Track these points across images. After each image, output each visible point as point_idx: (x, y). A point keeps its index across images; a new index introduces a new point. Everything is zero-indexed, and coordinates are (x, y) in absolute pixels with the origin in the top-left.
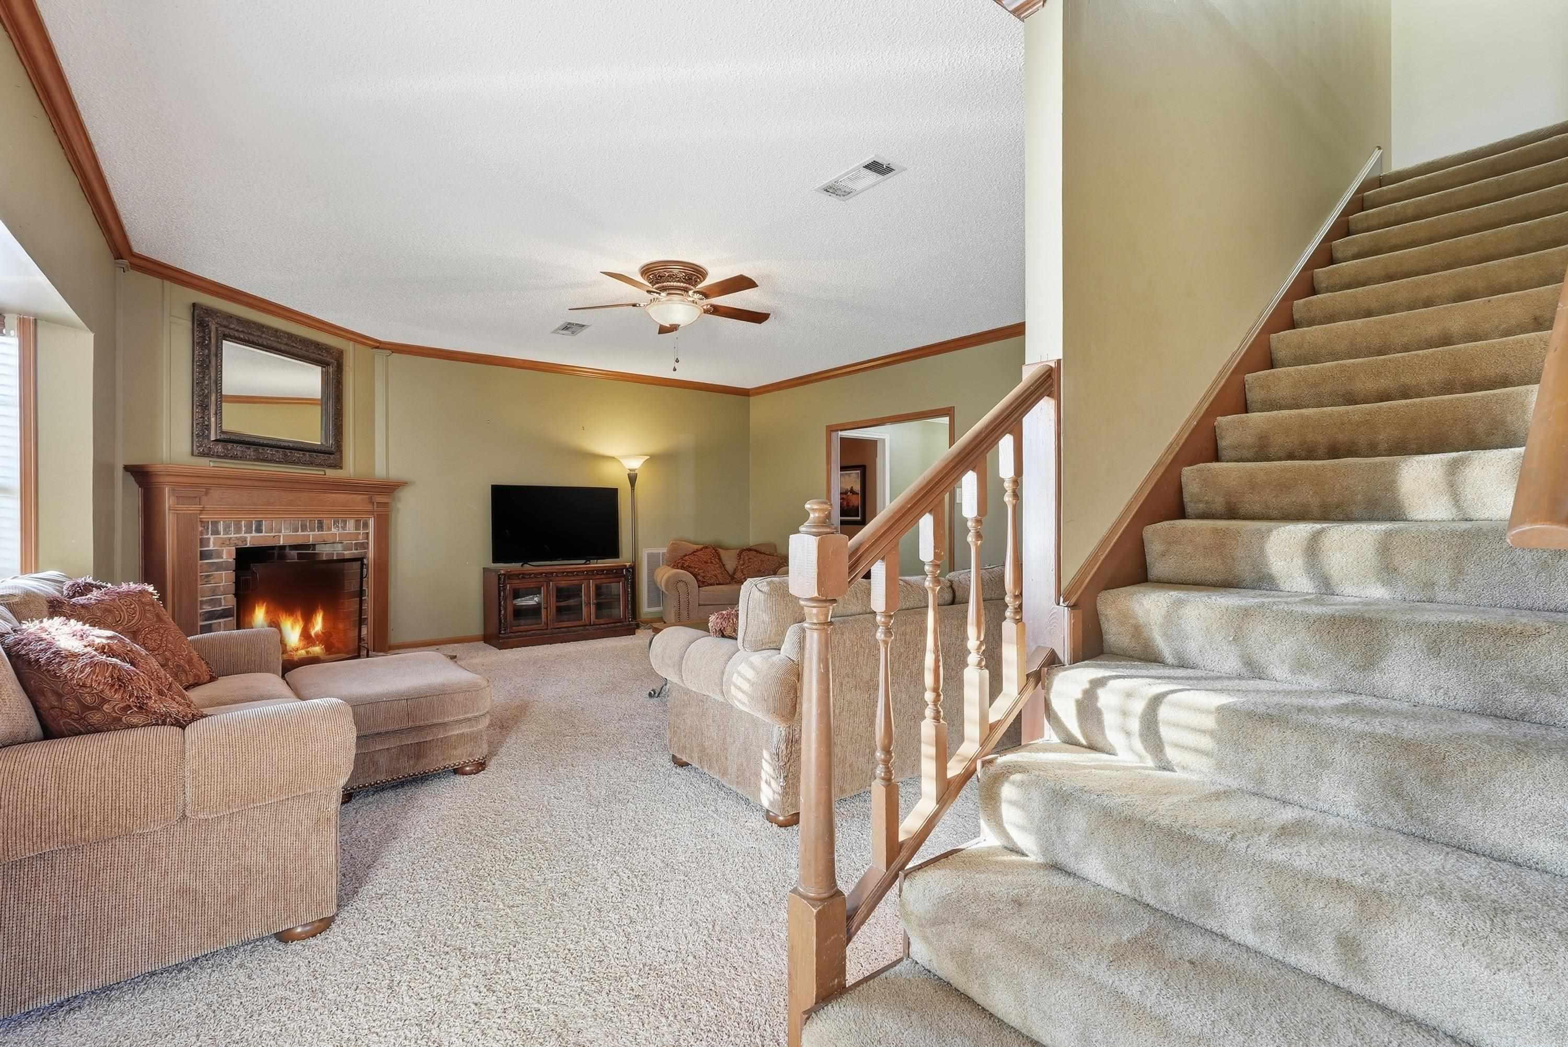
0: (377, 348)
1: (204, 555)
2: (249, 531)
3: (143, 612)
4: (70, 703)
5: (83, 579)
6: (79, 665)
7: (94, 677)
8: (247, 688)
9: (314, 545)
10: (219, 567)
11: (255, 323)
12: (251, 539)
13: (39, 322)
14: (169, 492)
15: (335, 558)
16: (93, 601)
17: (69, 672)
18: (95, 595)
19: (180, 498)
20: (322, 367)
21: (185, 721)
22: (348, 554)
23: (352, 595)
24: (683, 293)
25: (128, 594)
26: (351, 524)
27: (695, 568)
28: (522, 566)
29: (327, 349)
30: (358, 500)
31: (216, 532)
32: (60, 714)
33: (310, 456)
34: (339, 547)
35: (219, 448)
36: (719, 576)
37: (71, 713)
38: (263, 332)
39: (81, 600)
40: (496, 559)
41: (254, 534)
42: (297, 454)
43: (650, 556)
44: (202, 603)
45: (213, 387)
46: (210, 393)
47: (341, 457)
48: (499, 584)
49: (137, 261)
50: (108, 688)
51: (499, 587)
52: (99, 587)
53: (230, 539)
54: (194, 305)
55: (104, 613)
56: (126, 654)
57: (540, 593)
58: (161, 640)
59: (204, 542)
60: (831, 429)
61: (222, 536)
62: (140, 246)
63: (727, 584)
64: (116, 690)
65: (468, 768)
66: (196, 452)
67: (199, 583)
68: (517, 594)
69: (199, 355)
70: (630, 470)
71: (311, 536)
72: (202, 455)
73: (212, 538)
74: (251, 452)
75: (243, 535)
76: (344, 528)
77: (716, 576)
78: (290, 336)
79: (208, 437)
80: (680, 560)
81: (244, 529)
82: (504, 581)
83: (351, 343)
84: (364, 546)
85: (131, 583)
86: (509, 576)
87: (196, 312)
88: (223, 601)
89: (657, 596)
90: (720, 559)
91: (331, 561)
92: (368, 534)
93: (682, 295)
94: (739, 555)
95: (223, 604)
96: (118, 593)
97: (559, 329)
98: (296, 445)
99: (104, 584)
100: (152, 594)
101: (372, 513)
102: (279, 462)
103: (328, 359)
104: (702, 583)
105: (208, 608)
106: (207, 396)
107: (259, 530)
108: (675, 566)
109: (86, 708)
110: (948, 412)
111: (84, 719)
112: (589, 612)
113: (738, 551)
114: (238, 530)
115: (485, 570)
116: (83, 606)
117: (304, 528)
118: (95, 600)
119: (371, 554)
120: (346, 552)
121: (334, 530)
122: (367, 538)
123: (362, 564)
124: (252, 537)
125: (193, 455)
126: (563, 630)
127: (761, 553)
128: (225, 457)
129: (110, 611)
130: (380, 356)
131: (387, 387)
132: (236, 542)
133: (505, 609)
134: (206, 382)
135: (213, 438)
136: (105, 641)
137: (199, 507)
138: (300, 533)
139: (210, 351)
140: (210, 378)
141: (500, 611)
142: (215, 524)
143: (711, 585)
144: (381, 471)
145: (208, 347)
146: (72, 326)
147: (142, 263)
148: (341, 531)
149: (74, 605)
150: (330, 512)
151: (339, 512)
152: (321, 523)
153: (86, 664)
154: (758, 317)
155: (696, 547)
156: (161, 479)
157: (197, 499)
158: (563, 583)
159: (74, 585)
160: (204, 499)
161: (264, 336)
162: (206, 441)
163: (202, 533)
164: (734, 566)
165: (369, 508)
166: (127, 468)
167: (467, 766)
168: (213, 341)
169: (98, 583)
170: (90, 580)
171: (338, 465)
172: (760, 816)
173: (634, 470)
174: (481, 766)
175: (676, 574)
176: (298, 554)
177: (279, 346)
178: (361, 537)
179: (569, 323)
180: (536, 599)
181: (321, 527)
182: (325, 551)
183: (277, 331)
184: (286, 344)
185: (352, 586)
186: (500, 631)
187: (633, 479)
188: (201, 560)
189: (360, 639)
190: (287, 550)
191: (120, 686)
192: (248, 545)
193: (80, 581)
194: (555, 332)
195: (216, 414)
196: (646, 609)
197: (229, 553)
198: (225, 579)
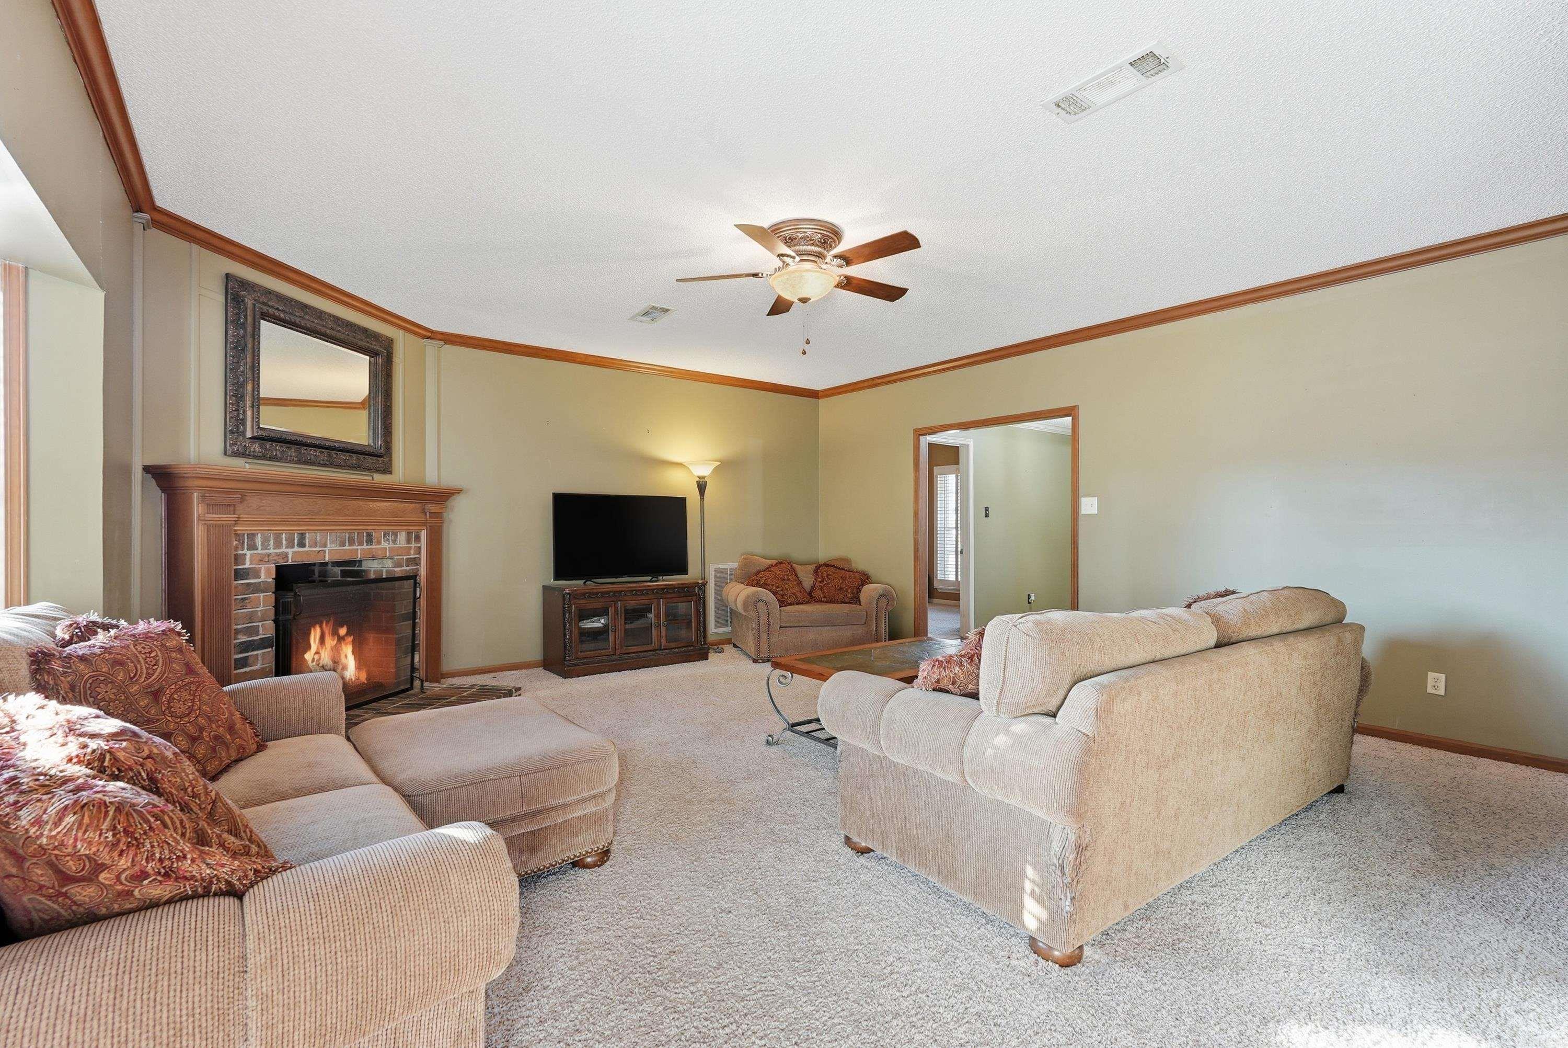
0: (428, 338)
1: (239, 574)
2: (291, 545)
3: (168, 661)
4: (40, 872)
5: (85, 616)
6: (52, 811)
7: (80, 834)
8: (310, 765)
9: (360, 561)
10: (257, 588)
11: (297, 302)
12: (293, 555)
13: (31, 271)
14: (198, 499)
15: (384, 577)
16: (98, 651)
17: (33, 825)
18: (101, 638)
19: (212, 506)
20: (371, 357)
21: (244, 885)
22: (399, 571)
23: (404, 618)
24: (816, 259)
25: (147, 636)
26: (402, 536)
27: (773, 585)
28: (585, 583)
29: (376, 336)
30: (410, 509)
31: (253, 547)
32: (22, 886)
33: (358, 459)
34: (389, 564)
35: (256, 447)
36: (798, 594)
37: (41, 887)
38: (306, 313)
39: (80, 648)
40: (558, 575)
41: (296, 549)
42: (343, 456)
43: (718, 572)
44: (237, 632)
45: (249, 375)
46: (245, 382)
47: (391, 460)
48: (564, 604)
49: (158, 217)
50: (107, 849)
51: (564, 608)
52: (106, 627)
53: (269, 555)
54: (228, 276)
55: (113, 667)
56: (142, 765)
57: (607, 615)
58: (193, 701)
59: (238, 559)
60: (920, 433)
61: (259, 551)
62: (164, 198)
63: (807, 603)
64: (122, 851)
65: (589, 860)
66: (229, 452)
67: (234, 608)
68: (584, 615)
69: (234, 336)
70: (699, 477)
71: (359, 550)
72: (236, 454)
73: (249, 554)
74: (292, 452)
75: (284, 550)
76: (394, 542)
77: (794, 594)
78: (336, 319)
79: (244, 433)
80: (753, 577)
81: (284, 542)
82: (570, 601)
83: (401, 332)
84: (417, 562)
85: (152, 620)
86: (574, 595)
87: (230, 284)
88: (261, 629)
89: (728, 614)
90: (796, 575)
91: (379, 580)
92: (420, 548)
93: (815, 262)
94: (816, 571)
95: (261, 632)
96: (133, 635)
97: (638, 314)
98: (342, 446)
99: (114, 622)
100: (179, 634)
101: (424, 524)
102: (324, 465)
103: (377, 348)
104: (782, 603)
105: (243, 638)
106: (242, 385)
107: (302, 544)
108: (750, 584)
109: (66, 878)
110: (1070, 411)
111: (65, 895)
112: (659, 636)
113: (813, 567)
114: (278, 544)
115: (545, 588)
116: (82, 658)
117: (351, 542)
118: (101, 647)
119: (423, 571)
120: (396, 569)
121: (384, 544)
122: (419, 553)
123: (415, 583)
124: (294, 553)
125: (225, 454)
126: (632, 655)
127: (839, 569)
128: (263, 457)
129: (121, 663)
130: (431, 347)
131: (439, 382)
132: (276, 558)
133: (571, 633)
134: (242, 368)
135: (249, 435)
136: (103, 744)
137: (233, 517)
138: (347, 547)
139: (245, 331)
140: (246, 364)
141: (565, 635)
142: (252, 536)
143: (791, 604)
144: (432, 477)
145: (243, 326)
146: (77, 280)
147: (165, 219)
148: (392, 545)
149: (69, 657)
150: (380, 523)
151: (388, 523)
152: (369, 535)
153: (66, 807)
154: (892, 293)
155: (769, 562)
156: (190, 483)
157: (230, 507)
158: (632, 604)
159: (71, 625)
160: (240, 508)
161: (307, 317)
162: (241, 438)
163: (236, 548)
164: (811, 583)
165: (422, 518)
166: (147, 469)
167: (588, 857)
168: (250, 319)
169: (107, 621)
170: (95, 617)
171: (387, 469)
172: (1023, 948)
173: (704, 477)
174: (604, 855)
175: (754, 594)
176: (341, 570)
177: (323, 330)
178: (412, 552)
179: (654, 308)
180: (602, 621)
181: (370, 541)
182: (373, 568)
183: (321, 312)
184: (332, 329)
185: (403, 608)
186: (565, 658)
187: (702, 487)
188: (235, 580)
189: (413, 669)
190: (330, 566)
191: (129, 845)
192: (290, 562)
193: (82, 619)
194: (633, 318)
195: (252, 406)
196: (714, 630)
197: (268, 571)
198: (264, 603)
